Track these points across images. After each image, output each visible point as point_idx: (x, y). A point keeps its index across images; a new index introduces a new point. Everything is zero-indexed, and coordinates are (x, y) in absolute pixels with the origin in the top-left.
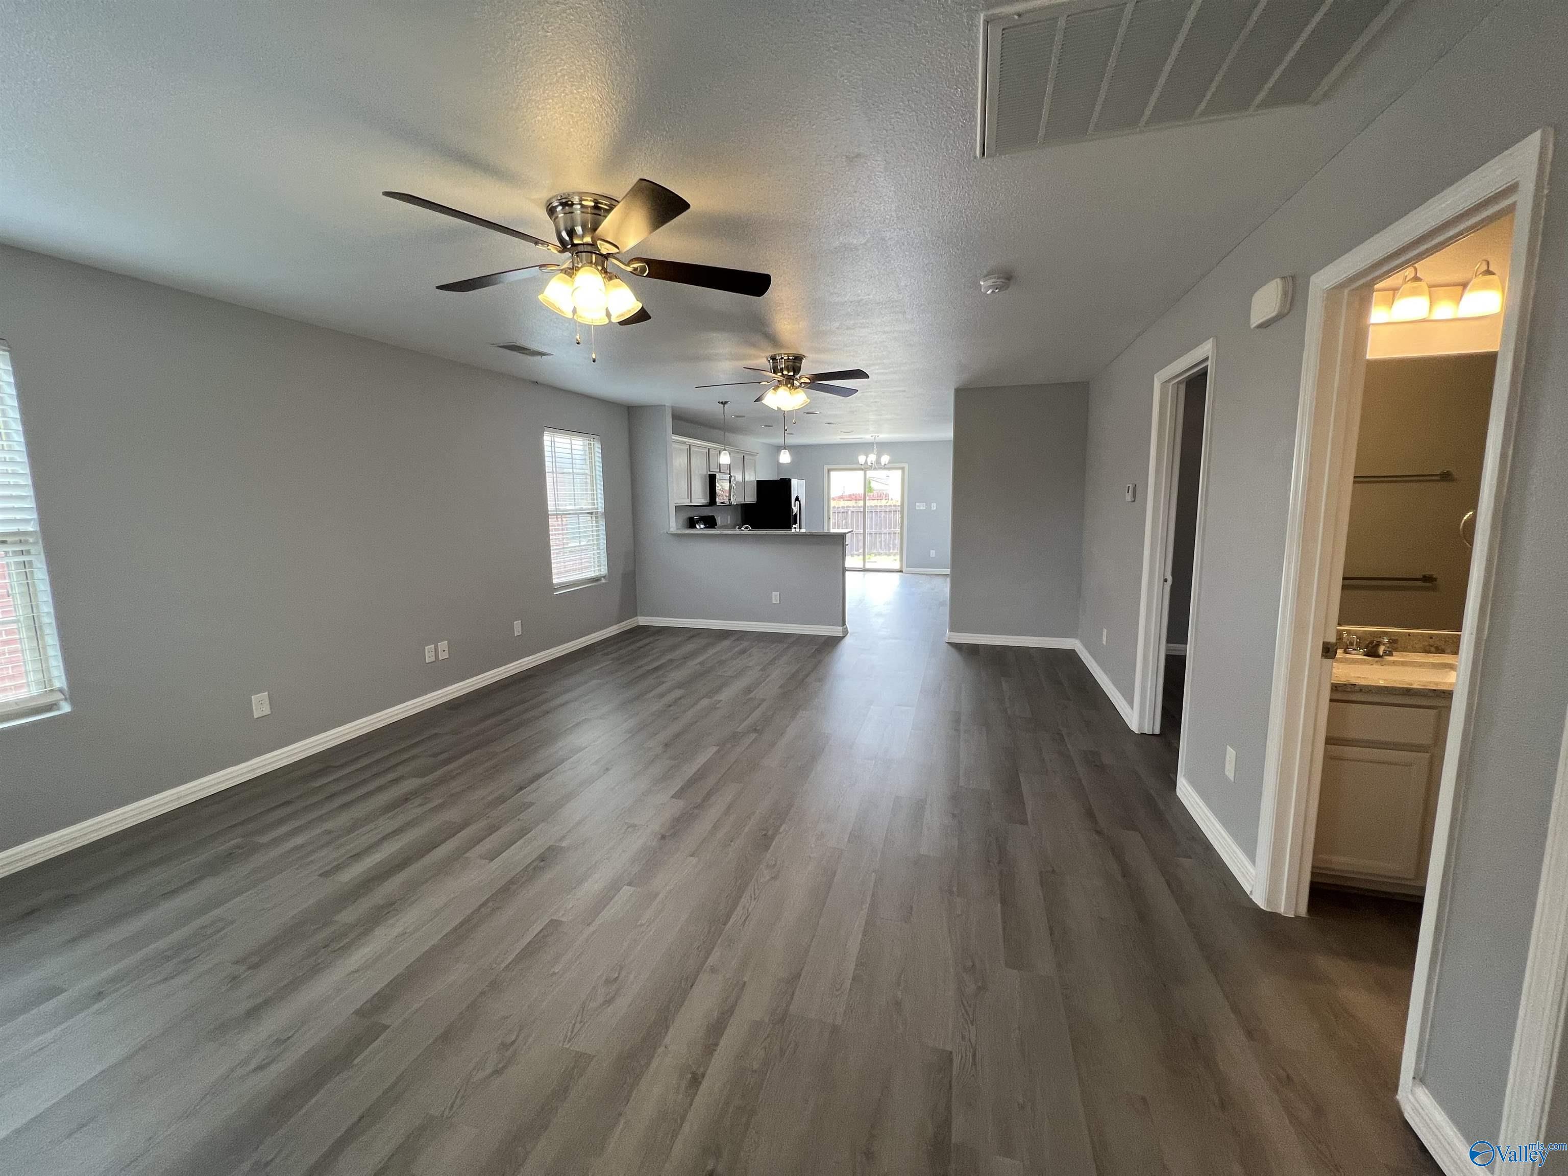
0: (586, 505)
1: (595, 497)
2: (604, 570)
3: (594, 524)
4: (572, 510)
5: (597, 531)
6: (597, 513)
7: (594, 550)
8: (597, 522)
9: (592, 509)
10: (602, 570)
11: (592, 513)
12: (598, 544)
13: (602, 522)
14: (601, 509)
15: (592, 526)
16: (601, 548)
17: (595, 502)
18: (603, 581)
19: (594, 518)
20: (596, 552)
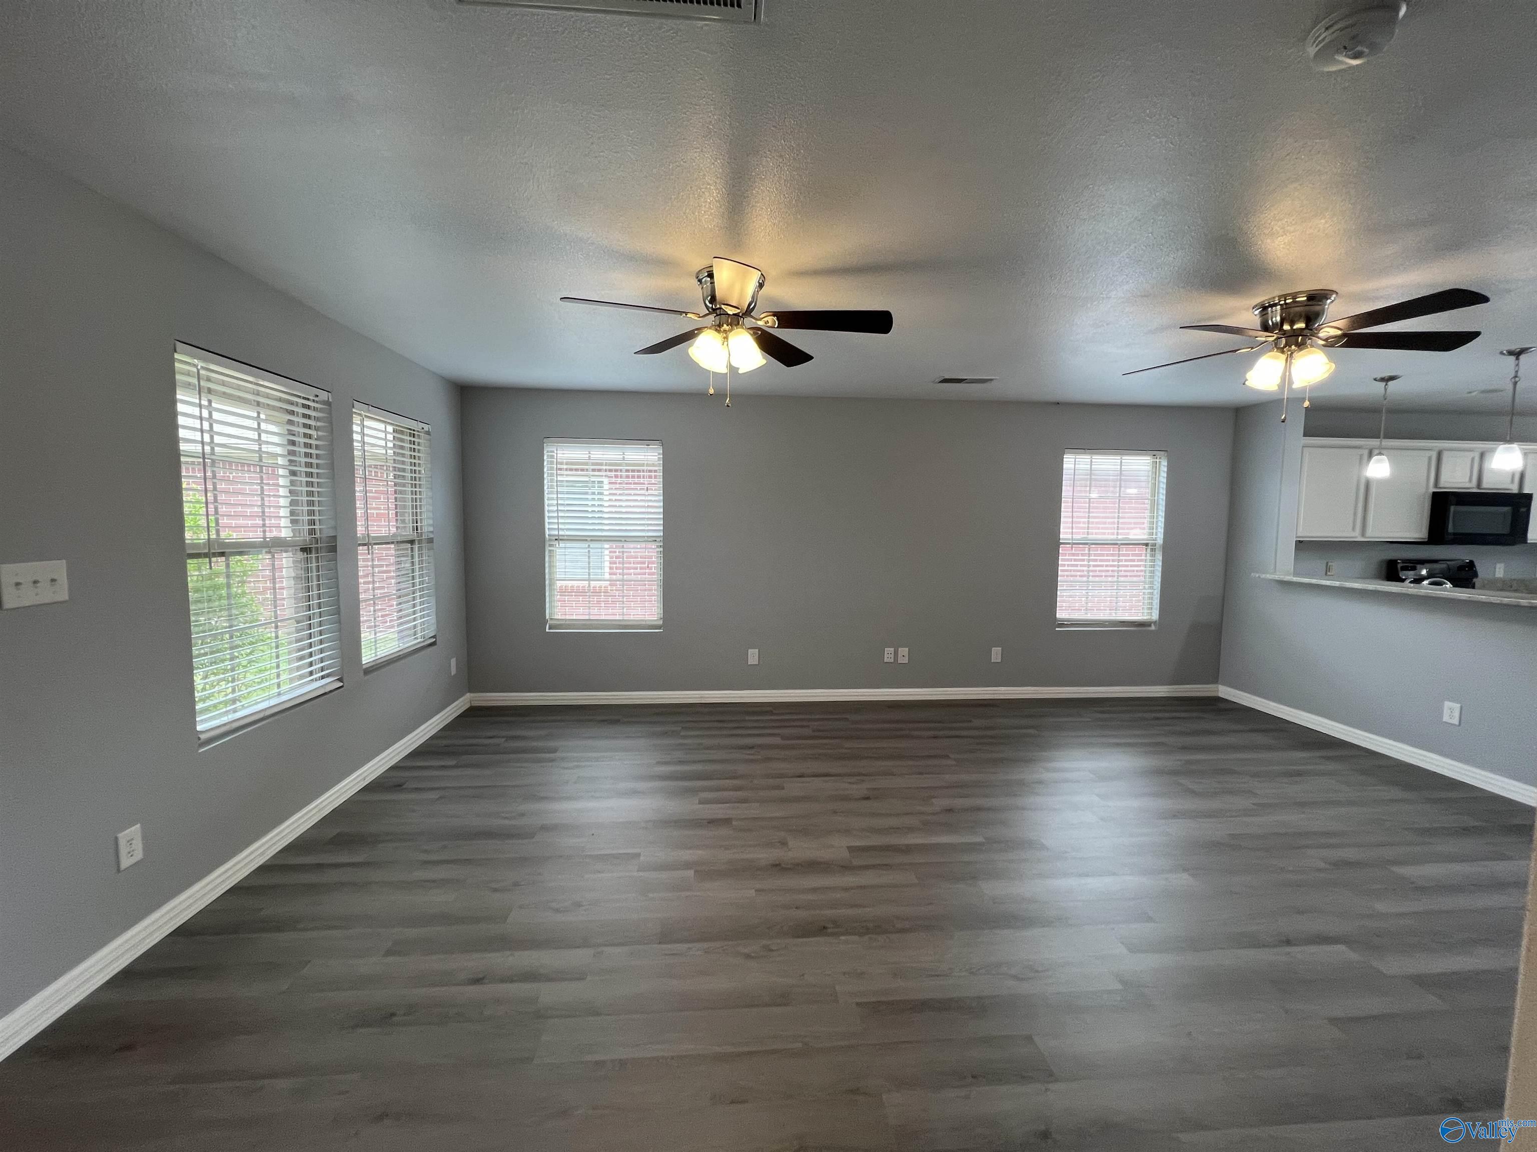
0: (1139, 534)
1: (1155, 526)
2: (1155, 616)
3: (1148, 558)
4: (1111, 540)
5: (1152, 566)
6: (1155, 545)
7: (1144, 589)
8: (1152, 556)
9: (1148, 540)
10: (1153, 614)
11: (1147, 545)
12: (1152, 583)
13: (1159, 557)
14: (1160, 541)
15: (1146, 560)
16: (1155, 587)
17: (1154, 531)
18: (1153, 628)
19: (1149, 550)
20: (1147, 591)
